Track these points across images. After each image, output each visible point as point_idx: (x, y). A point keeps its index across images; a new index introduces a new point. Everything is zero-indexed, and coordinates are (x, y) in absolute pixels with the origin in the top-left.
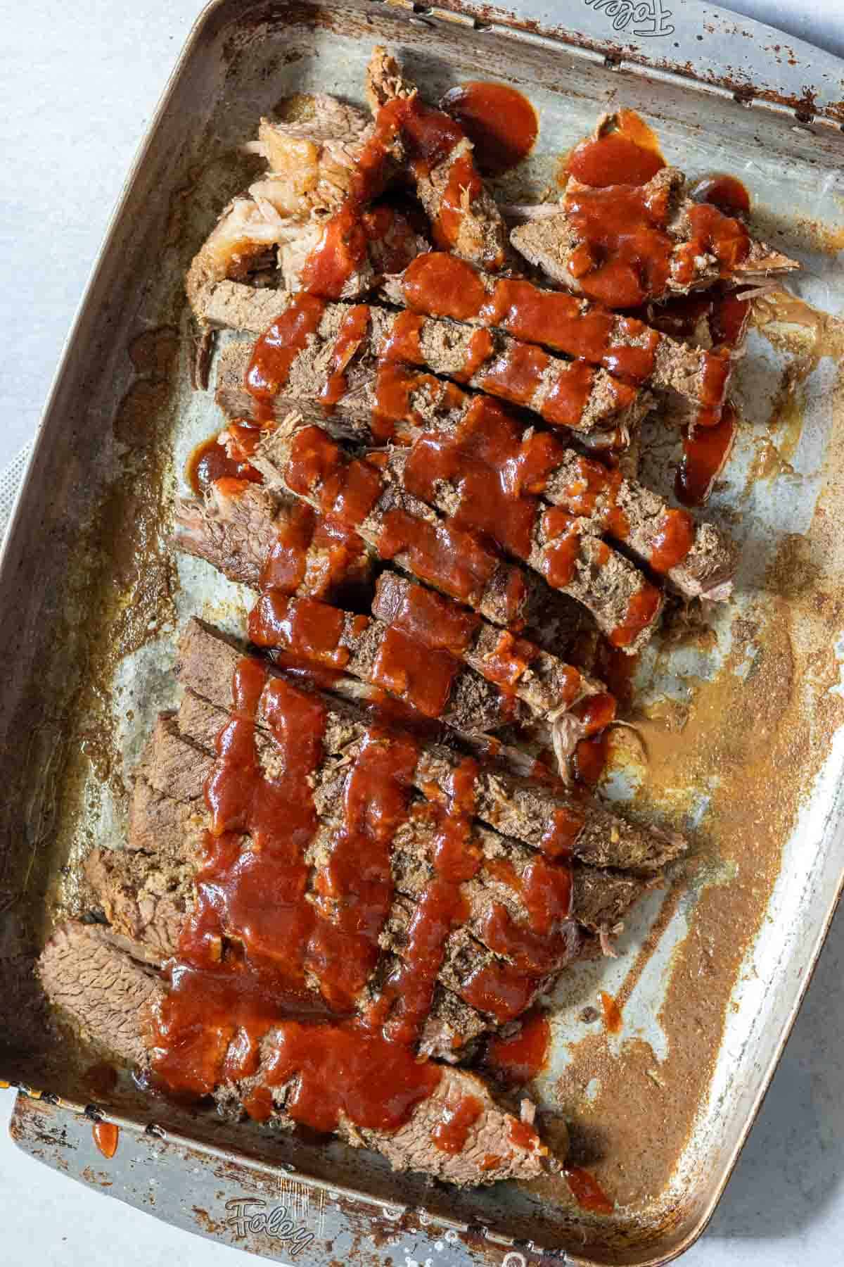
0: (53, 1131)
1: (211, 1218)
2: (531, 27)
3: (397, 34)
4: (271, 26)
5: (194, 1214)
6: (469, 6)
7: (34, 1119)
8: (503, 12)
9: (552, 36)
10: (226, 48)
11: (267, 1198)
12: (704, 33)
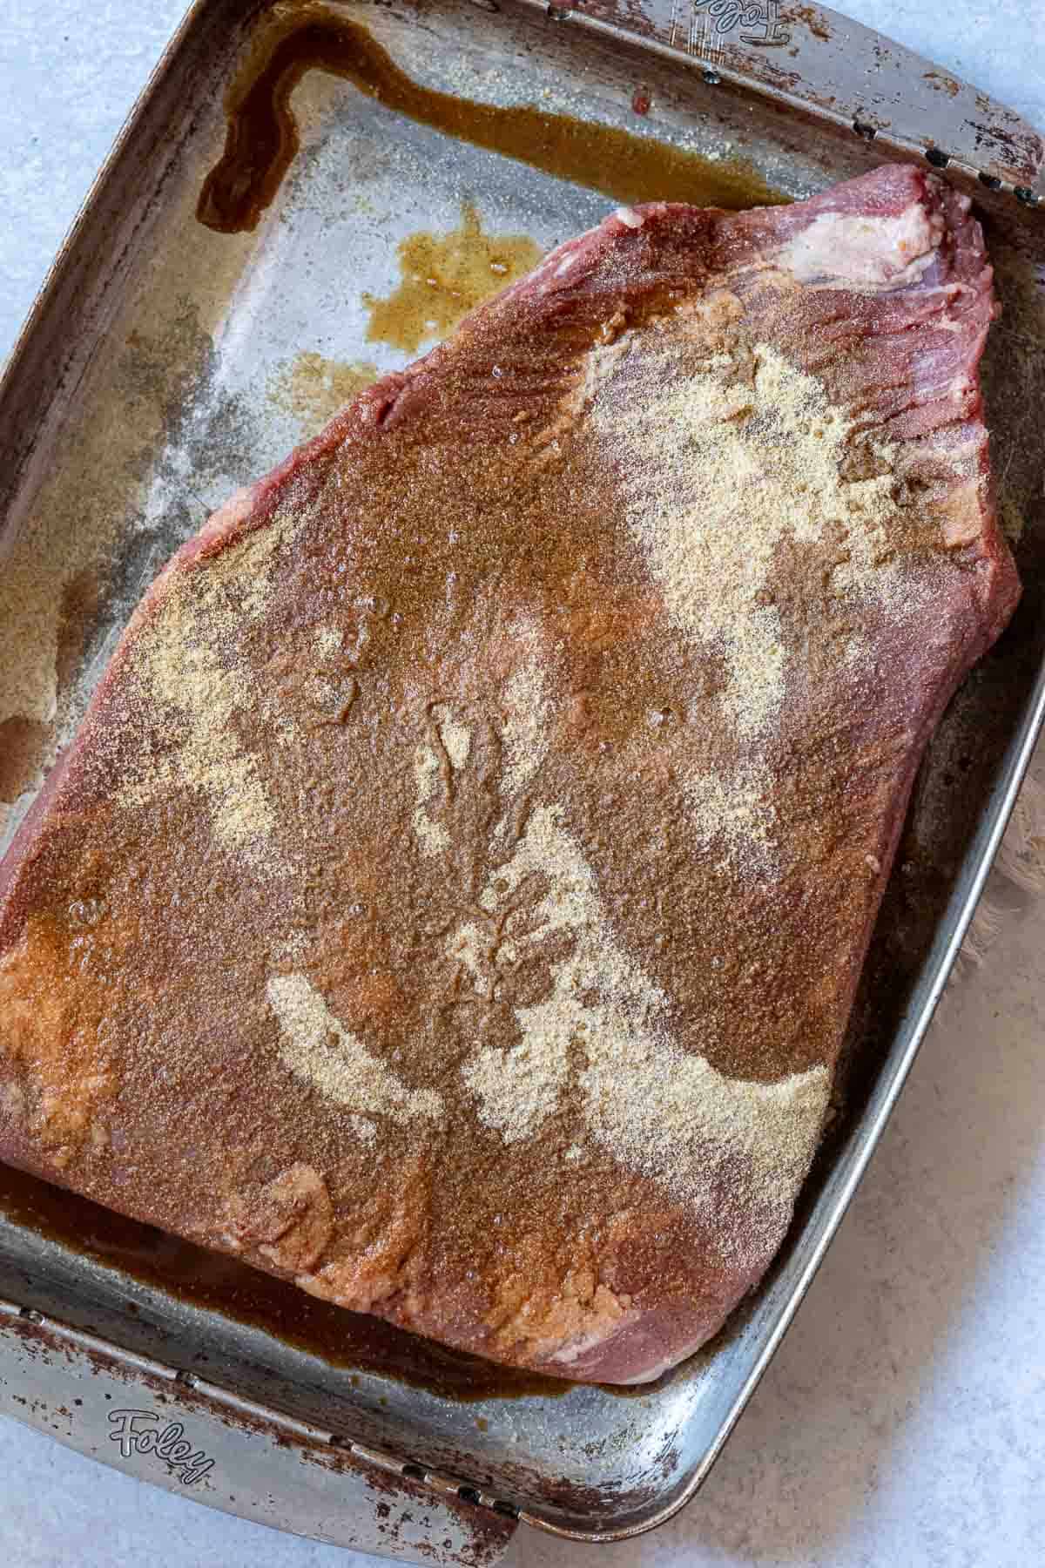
0: (992, 144)
1: (806, 25)
2: (286, 1439)
3: (457, 1460)
4: (616, 1489)
5: (828, 32)
6: (359, 1473)
7: (1014, 160)
8: (317, 1461)
9: (260, 1425)
10: (674, 1466)
11: (740, 44)
12: (71, 1407)
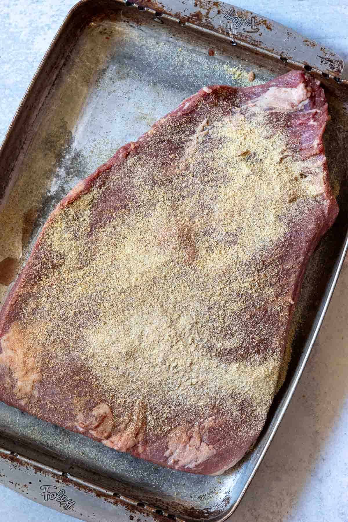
0: (326, 63)
1: (265, 26)
2: (99, 494)
3: (157, 501)
4: (209, 510)
5: (272, 28)
6: (123, 506)
7: (334, 68)
8: (109, 502)
9: (90, 490)
10: (228, 502)
11: (243, 32)
12: (28, 485)
